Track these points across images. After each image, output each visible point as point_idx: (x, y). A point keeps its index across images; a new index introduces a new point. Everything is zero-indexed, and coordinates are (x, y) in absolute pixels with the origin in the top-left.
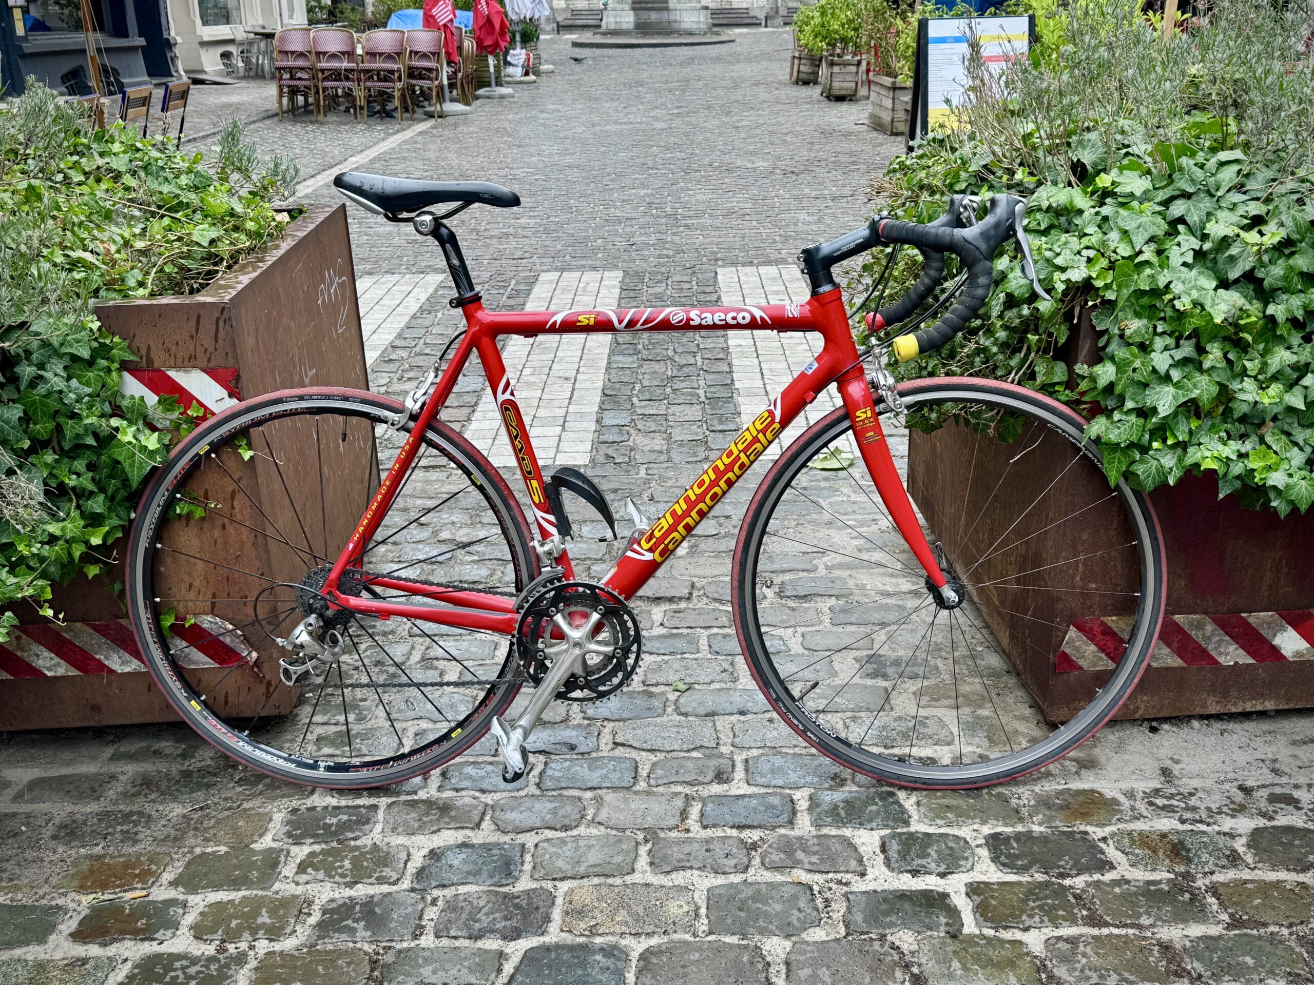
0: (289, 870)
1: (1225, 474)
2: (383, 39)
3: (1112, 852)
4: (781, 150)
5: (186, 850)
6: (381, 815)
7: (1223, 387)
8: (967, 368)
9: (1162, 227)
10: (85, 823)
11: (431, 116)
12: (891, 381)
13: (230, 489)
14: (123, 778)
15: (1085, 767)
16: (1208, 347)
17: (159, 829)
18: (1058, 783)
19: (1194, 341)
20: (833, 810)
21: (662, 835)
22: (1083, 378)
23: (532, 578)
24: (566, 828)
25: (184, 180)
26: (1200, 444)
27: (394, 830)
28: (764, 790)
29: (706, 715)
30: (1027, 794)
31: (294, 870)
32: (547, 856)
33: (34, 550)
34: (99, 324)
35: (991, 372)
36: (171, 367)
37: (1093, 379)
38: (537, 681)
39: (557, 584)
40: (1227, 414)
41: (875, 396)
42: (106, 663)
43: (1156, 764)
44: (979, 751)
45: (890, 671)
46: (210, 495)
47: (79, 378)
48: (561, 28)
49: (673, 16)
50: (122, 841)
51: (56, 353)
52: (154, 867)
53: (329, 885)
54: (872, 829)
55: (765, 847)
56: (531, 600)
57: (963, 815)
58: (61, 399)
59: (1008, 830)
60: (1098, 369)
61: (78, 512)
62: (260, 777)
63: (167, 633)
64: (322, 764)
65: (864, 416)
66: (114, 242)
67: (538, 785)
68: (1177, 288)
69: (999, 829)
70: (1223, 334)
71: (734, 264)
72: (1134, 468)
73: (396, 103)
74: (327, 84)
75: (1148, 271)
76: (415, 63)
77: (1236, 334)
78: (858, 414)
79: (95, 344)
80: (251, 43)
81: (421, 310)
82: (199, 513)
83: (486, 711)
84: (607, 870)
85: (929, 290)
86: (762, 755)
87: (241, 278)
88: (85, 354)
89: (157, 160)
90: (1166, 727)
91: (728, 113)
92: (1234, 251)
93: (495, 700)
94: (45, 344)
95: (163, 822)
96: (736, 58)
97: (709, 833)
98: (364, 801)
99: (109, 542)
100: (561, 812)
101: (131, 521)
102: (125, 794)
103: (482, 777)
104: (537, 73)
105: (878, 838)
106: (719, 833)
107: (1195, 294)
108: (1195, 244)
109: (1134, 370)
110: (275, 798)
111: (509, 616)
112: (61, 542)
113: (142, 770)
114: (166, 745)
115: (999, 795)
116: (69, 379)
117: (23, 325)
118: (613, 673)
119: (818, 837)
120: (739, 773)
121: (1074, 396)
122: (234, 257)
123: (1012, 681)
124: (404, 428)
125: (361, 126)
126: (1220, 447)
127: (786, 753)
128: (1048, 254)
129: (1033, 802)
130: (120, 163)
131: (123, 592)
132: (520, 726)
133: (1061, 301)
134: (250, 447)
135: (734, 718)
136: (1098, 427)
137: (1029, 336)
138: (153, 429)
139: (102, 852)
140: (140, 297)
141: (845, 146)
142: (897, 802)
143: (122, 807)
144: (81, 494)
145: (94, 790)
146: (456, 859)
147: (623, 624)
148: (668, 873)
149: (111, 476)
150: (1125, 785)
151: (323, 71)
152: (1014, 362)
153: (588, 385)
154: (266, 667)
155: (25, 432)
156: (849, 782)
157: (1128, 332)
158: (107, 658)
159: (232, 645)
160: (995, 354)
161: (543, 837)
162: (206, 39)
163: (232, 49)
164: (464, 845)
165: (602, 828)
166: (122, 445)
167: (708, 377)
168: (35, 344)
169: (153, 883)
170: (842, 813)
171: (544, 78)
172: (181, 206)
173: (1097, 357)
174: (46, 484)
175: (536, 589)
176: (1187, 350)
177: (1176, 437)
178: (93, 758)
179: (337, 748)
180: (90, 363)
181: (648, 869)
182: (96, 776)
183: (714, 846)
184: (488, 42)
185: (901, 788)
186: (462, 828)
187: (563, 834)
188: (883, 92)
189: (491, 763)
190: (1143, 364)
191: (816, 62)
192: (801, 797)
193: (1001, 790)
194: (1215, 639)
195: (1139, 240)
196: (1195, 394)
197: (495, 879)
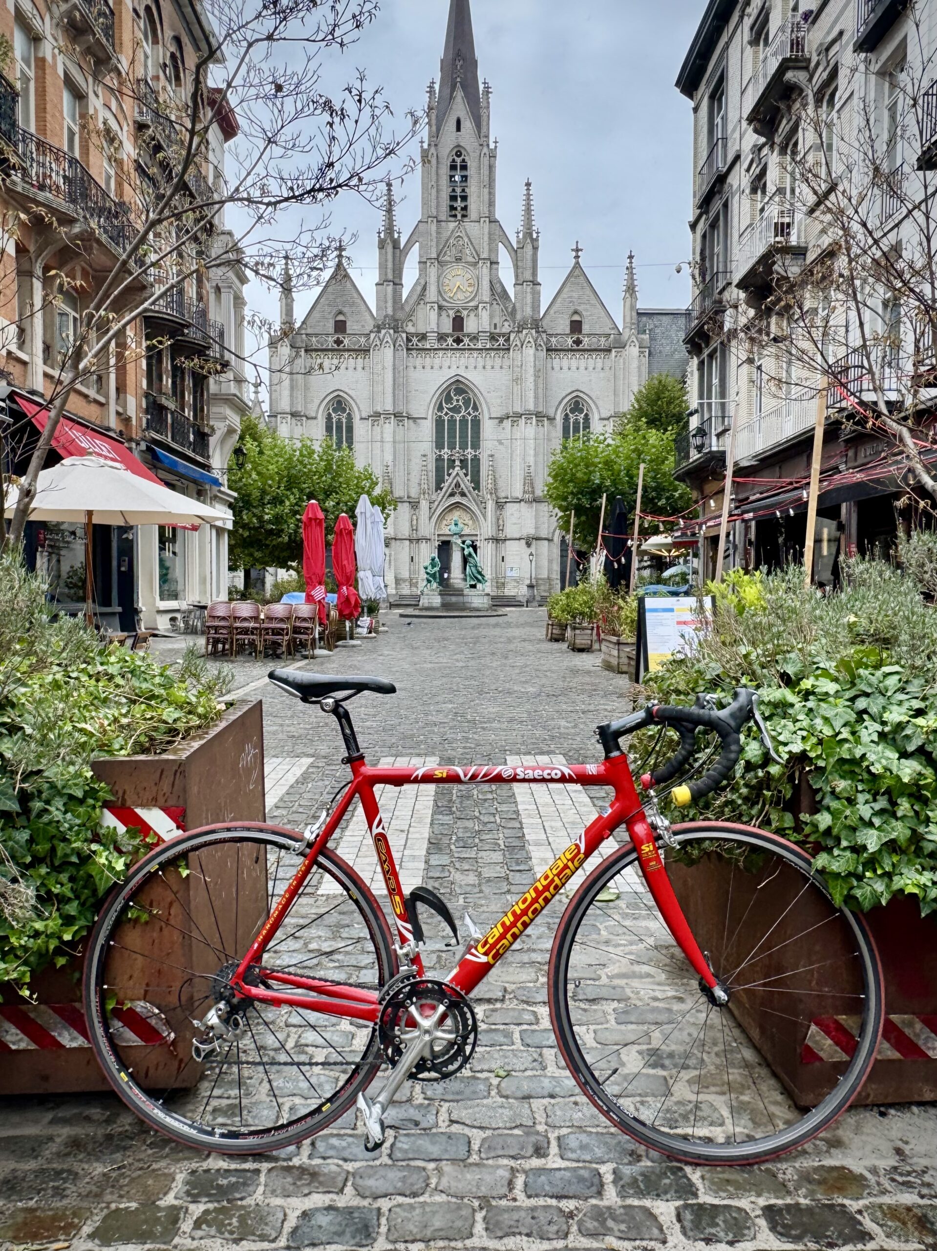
0: (186, 1226)
1: (924, 898)
2: (279, 609)
3: (868, 1224)
4: (544, 681)
5: (104, 1205)
6: (262, 1178)
7: (914, 831)
8: (719, 816)
9: (853, 717)
10: (23, 1179)
11: (305, 657)
12: (667, 823)
13: (169, 900)
14: (58, 1140)
15: (834, 1147)
16: (899, 801)
17: (84, 1187)
18: (814, 1161)
19: (886, 797)
20: (634, 1182)
21: (494, 1203)
22: (806, 824)
23: (392, 975)
24: (415, 1195)
25: (157, 680)
26: (901, 874)
27: (273, 1192)
28: (575, 1165)
29: (524, 1098)
30: (790, 1171)
31: (191, 1226)
32: (400, 1220)
33: (23, 942)
34: (91, 773)
35: (738, 819)
36: (138, 806)
37: (815, 826)
38: (394, 1063)
39: (412, 981)
40: (919, 852)
41: (655, 834)
42: (59, 1039)
43: (890, 1145)
44: (746, 1131)
45: (667, 1062)
46: (154, 904)
47: (72, 811)
48: (392, 606)
49: (466, 599)
50: (53, 1196)
51: (60, 794)
52: (76, 1221)
53: (219, 1241)
54: (667, 1201)
55: (580, 1215)
56: (392, 993)
57: (741, 1188)
58: (58, 827)
59: (780, 1202)
60: (818, 817)
61: (58, 914)
62: (166, 1142)
63: (109, 1015)
64: (218, 1131)
65: (647, 849)
66: (107, 718)
67: (390, 1156)
68: (871, 757)
69: (773, 1201)
70: (907, 792)
71: (518, 754)
72: (853, 892)
73: (284, 649)
74: (239, 637)
75: (847, 746)
76: (298, 624)
77: (919, 791)
78: (643, 847)
79: (87, 788)
80: (190, 612)
81: (297, 782)
82: (145, 917)
83: (350, 1089)
84: (450, 1234)
85: (686, 760)
86: (571, 1133)
87: (193, 744)
88: (79, 794)
89: (140, 667)
90: (892, 1112)
91: (506, 658)
92: (908, 731)
93: (359, 1078)
94: (53, 786)
95: (87, 1180)
96: (509, 625)
97: (533, 1202)
98: (249, 1165)
99: (77, 939)
100: (410, 1181)
101: (94, 923)
102: (58, 1154)
103: (344, 1148)
104: (377, 632)
105: (673, 1209)
106: (541, 1202)
107: (884, 762)
108: (879, 728)
109: (846, 817)
110: (178, 1161)
111: (373, 1007)
112: (43, 936)
113: (73, 1133)
114: (95, 1112)
115: (767, 1170)
116: (65, 813)
117: (40, 772)
118: (453, 1059)
119: (624, 1207)
120: (554, 1149)
121: (800, 838)
122: (188, 730)
123: (764, 1072)
124: (302, 854)
125: (259, 664)
126: (918, 877)
127: (591, 1132)
128: (773, 733)
129: (796, 1177)
130: (113, 670)
131: (80, 980)
132: (379, 1102)
133: (786, 766)
134: (187, 867)
135: (546, 1101)
136: (821, 860)
137: (765, 792)
138: (120, 852)
139: (35, 1206)
140: (123, 755)
141: (587, 679)
142: (685, 1176)
143: (55, 1166)
144: (62, 900)
145: (33, 1150)
146: (323, 1220)
147: (463, 1015)
148: (501, 1238)
149: (85, 887)
150: (868, 1163)
151: (237, 628)
152: (754, 812)
153: (417, 836)
154: (181, 1045)
155: (29, 850)
156: (644, 1158)
157: (838, 790)
158: (60, 1035)
159: (156, 1027)
160: (740, 806)
161: (394, 1202)
162: (161, 609)
163: (178, 616)
164: (330, 1208)
165: (444, 1195)
166: (95, 863)
167: (505, 831)
168: (46, 786)
169: (75, 1235)
170: (642, 1186)
171: (381, 636)
172: (153, 697)
173: (815, 809)
174: (37, 890)
175: (395, 986)
176: (882, 803)
177: (883, 868)
178: (36, 1122)
179: (228, 1117)
180: (81, 802)
181: (484, 1233)
182: (36, 1138)
183: (539, 1214)
184: (347, 612)
185: (687, 1163)
186: (329, 1192)
187: (412, 1201)
188: (611, 646)
189: (351, 1136)
190: (852, 812)
191: (563, 627)
192: (606, 1170)
193: (769, 1166)
194: (923, 1037)
195: (838, 724)
196: (893, 835)
197: (357, 1240)
